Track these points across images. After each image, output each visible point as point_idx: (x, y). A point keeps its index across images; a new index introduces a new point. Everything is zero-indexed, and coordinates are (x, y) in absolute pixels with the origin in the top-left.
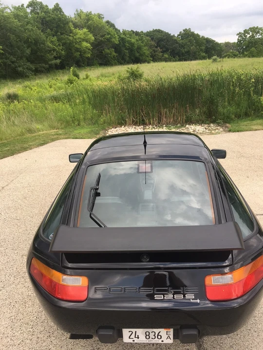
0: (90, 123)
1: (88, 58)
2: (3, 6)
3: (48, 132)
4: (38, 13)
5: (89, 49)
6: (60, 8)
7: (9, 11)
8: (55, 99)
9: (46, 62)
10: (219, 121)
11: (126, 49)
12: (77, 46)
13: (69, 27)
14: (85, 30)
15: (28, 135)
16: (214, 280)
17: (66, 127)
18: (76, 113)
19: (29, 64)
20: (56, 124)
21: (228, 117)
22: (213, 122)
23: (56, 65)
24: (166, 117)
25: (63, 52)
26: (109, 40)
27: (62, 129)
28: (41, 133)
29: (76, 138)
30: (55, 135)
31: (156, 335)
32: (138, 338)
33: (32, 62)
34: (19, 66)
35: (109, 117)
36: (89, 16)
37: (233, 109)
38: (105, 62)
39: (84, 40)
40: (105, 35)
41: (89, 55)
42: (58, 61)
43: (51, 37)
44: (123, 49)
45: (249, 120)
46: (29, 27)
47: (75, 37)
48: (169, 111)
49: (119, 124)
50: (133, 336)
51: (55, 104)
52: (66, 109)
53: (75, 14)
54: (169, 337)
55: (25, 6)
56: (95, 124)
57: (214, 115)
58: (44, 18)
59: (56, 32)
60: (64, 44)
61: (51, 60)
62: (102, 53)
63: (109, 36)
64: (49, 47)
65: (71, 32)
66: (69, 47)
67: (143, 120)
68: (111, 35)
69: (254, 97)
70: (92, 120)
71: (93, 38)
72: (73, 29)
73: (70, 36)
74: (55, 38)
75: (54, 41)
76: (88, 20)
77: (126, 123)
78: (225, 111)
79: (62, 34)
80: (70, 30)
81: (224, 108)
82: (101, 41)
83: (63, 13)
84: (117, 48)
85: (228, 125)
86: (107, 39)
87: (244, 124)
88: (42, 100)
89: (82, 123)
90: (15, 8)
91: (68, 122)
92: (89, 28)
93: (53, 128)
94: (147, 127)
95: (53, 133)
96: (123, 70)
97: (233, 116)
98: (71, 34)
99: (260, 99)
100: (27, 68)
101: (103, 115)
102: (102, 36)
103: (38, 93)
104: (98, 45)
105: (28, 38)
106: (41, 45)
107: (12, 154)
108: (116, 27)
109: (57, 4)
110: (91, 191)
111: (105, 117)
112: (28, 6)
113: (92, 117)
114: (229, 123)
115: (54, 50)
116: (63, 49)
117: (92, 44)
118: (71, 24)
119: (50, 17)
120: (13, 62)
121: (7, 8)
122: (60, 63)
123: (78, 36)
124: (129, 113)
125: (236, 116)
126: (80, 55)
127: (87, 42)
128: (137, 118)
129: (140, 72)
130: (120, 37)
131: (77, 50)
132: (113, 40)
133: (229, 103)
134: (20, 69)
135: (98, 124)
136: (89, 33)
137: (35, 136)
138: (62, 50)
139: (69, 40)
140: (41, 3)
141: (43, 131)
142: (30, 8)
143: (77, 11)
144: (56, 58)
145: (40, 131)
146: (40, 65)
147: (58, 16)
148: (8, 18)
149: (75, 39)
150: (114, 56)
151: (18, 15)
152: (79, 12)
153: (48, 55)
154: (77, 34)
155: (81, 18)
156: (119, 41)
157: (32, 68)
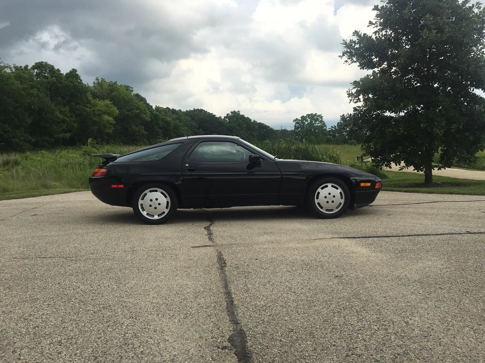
1: (108, 134)
2: (2, 65)
4: (46, 78)
5: (112, 124)
6: (78, 75)
7: (8, 71)
9: (51, 135)
11: (160, 128)
12: (95, 119)
13: (87, 98)
19: (27, 135)
23: (64, 139)
25: (76, 125)
26: (137, 115)
33: (32, 134)
34: (15, 137)
36: (113, 87)
38: (131, 140)
40: (133, 109)
41: (110, 131)
42: (68, 135)
43: (61, 106)
44: (156, 127)
46: (34, 91)
47: (93, 108)
53: (94, 83)
55: (29, 68)
58: (54, 83)
59: (69, 102)
60: (78, 116)
61: (58, 133)
62: (128, 129)
63: (139, 111)
64: (57, 117)
65: (89, 102)
66: (85, 120)
68: (141, 110)
71: (118, 112)
72: (92, 99)
73: (87, 107)
74: (67, 108)
75: (65, 111)
76: (112, 91)
79: (76, 104)
80: (88, 100)
82: (128, 115)
83: (81, 80)
84: (148, 126)
86: (135, 115)
90: (16, 68)
92: (112, 99)
98: (88, 105)
100: (25, 140)
102: (129, 111)
104: (122, 120)
105: (30, 105)
106: (48, 115)
108: (148, 103)
109: (74, 71)
112: (34, 68)
115: (64, 121)
116: (75, 120)
117: (115, 118)
118: (89, 93)
119: (61, 83)
120: (6, 132)
121: (7, 67)
122: (70, 137)
123: (97, 108)
126: (97, 129)
127: (109, 115)
130: (152, 114)
131: (95, 123)
132: (143, 116)
134: (17, 140)
136: (112, 106)
138: (74, 122)
139: (86, 111)
140: (53, 67)
142: (36, 70)
144: (65, 131)
146: (43, 138)
147: (73, 83)
148: (8, 78)
149: (94, 111)
150: (143, 135)
151: (21, 76)
152: (100, 81)
153: (55, 127)
154: (96, 105)
155: (102, 88)
156: (151, 118)
157: (31, 141)
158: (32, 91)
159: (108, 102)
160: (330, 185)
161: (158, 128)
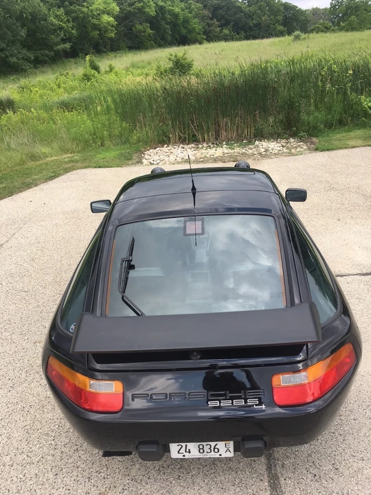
0: (119, 141)
1: (111, 39)
3: (59, 158)
5: (113, 26)
8: (66, 106)
9: (50, 48)
10: (302, 134)
11: (167, 23)
12: (94, 21)
15: (31, 164)
16: (284, 380)
17: (84, 149)
18: (98, 128)
19: (24, 51)
20: (69, 146)
21: (315, 128)
22: (294, 135)
23: (65, 51)
24: (226, 130)
25: (74, 32)
26: (141, 10)
27: (78, 152)
28: (49, 159)
29: (100, 167)
30: (69, 162)
31: (212, 449)
32: (189, 452)
33: (29, 48)
34: (12, 56)
35: (144, 133)
37: (321, 115)
38: (137, 44)
40: (135, 2)
41: (113, 35)
42: (68, 45)
43: (55, 8)
44: (163, 23)
45: (345, 131)
47: (91, 8)
48: (231, 120)
49: (160, 143)
50: (183, 450)
51: (67, 113)
52: (83, 122)
54: (228, 450)
56: (125, 143)
57: (295, 126)
60: (75, 19)
61: (58, 44)
62: (132, 30)
63: (141, 4)
64: (53, 24)
66: (83, 23)
67: (194, 136)
68: (144, 2)
69: (353, 96)
70: (121, 137)
71: (117, 9)
73: (83, 6)
74: (62, 10)
75: (61, 15)
77: (169, 141)
78: (311, 118)
79: (71, 4)
81: (310, 114)
82: (130, 12)
84: (154, 22)
85: (314, 139)
86: (137, 9)
87: (337, 136)
88: (47, 108)
89: (107, 143)
91: (86, 142)
93: (65, 151)
94: (200, 146)
95: (66, 160)
96: (162, 56)
97: (322, 126)
98: (85, 4)
99: (360, 99)
100: (23, 59)
101: (137, 130)
102: (131, 5)
103: (41, 96)
104: (124, 19)
105: (22, 13)
106: (42, 22)
107: (11, 194)
110: (122, 264)
111: (140, 133)
113: (120, 133)
114: (317, 136)
115: (61, 28)
116: (73, 26)
117: (116, 18)
120: (2, 50)
122: (70, 48)
123: (94, 7)
124: (173, 126)
125: (325, 126)
126: (98, 35)
127: (108, 14)
128: (185, 132)
129: (189, 60)
130: (157, 5)
131: (95, 27)
132: (147, 10)
133: (316, 106)
134: (15, 59)
135: (130, 143)
137: (41, 165)
138: (73, 29)
139: (83, 12)
141: (51, 156)
144: (64, 41)
145: (47, 157)
146: (42, 52)
149: (92, 11)
150: (149, 35)
153: (52, 36)
156: (156, 11)
157: (30, 57)
161: (166, 24)
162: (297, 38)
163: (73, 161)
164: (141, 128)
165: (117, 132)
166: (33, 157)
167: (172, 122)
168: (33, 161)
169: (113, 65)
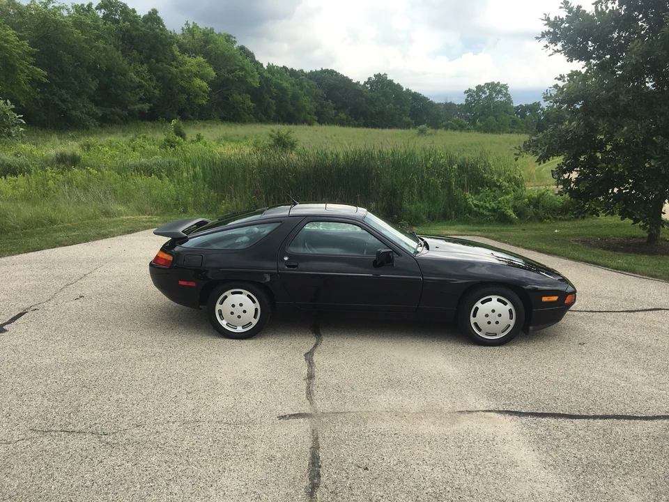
0: (204, 210)
1: (201, 106)
2: (57, 5)
3: (135, 217)
4: (117, 22)
5: (204, 92)
6: (159, 18)
7: (65, 13)
8: (148, 171)
9: (124, 106)
10: (403, 222)
11: (272, 98)
12: (183, 83)
13: (172, 52)
14: (200, 59)
15: (104, 219)
17: (164, 213)
18: (181, 194)
19: (91, 106)
20: (147, 207)
21: (417, 218)
23: (141, 112)
25: (157, 92)
26: (241, 79)
27: (157, 215)
28: (124, 217)
30: (147, 222)
33: (97, 104)
34: (74, 109)
35: (234, 203)
36: (208, 36)
37: (424, 206)
38: (232, 115)
39: (196, 75)
40: (236, 70)
41: (204, 102)
42: (146, 106)
43: (137, 63)
44: (267, 96)
45: (447, 224)
46: (101, 44)
47: (181, 68)
51: (144, 177)
52: (166, 188)
53: (183, 29)
55: (94, 7)
57: (397, 213)
58: (128, 31)
59: (148, 58)
60: (160, 78)
61: (134, 104)
62: (228, 99)
63: (243, 73)
64: (132, 81)
65: (174, 58)
66: (169, 84)
68: (246, 71)
69: (457, 192)
70: (207, 206)
71: (214, 74)
72: (179, 54)
73: (172, 65)
74: (145, 67)
75: (143, 72)
76: (207, 42)
78: (413, 208)
79: (158, 61)
80: (174, 55)
81: (412, 204)
82: (228, 79)
83: (164, 26)
84: (256, 94)
85: (414, 228)
86: (238, 78)
88: (121, 170)
89: (190, 210)
90: (76, 7)
91: (167, 206)
92: (207, 55)
93: (143, 212)
95: (144, 220)
96: (264, 132)
97: (424, 217)
98: (174, 63)
99: (465, 195)
100: (88, 114)
101: (225, 200)
102: (231, 72)
103: (113, 157)
104: (221, 87)
105: (95, 63)
106: (119, 77)
107: (86, 240)
108: (257, 59)
109: (154, 12)
111: (229, 203)
112: (99, 8)
113: (206, 202)
114: (416, 226)
115: (141, 86)
116: (156, 85)
117: (210, 83)
118: (175, 45)
119: (137, 29)
120: (63, 101)
121: (63, 8)
122: (148, 110)
123: (186, 67)
124: (267, 200)
125: (428, 217)
126: (186, 99)
127: (202, 79)
129: (293, 138)
130: (262, 77)
131: (183, 90)
132: (250, 80)
134: (78, 113)
135: (216, 213)
136: (207, 65)
137: (116, 221)
138: (155, 89)
139: (170, 72)
140: (125, 6)
141: (127, 215)
142: (103, 10)
143: (187, 24)
144: (142, 100)
145: (122, 215)
146: (113, 109)
147: (153, 30)
148: (64, 25)
149: (181, 72)
150: (249, 107)
151: (81, 22)
152: (191, 27)
153: (129, 94)
154: (185, 63)
155: (193, 37)
156: (260, 83)
157: (97, 114)
158: (97, 44)
159: (202, 59)
160: (495, 298)
161: (270, 98)
162: (422, 132)
163: (151, 222)
164: (231, 199)
165: (203, 201)
166: (107, 213)
167: (266, 196)
168: (107, 217)
169: (202, 135)
